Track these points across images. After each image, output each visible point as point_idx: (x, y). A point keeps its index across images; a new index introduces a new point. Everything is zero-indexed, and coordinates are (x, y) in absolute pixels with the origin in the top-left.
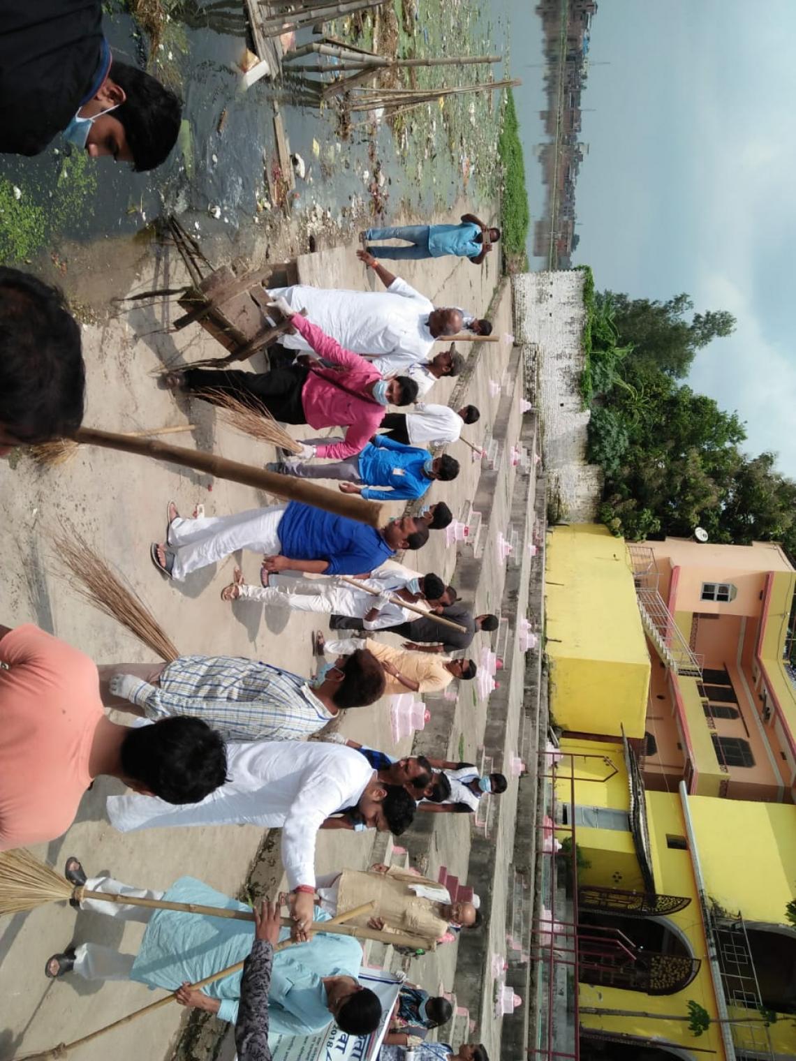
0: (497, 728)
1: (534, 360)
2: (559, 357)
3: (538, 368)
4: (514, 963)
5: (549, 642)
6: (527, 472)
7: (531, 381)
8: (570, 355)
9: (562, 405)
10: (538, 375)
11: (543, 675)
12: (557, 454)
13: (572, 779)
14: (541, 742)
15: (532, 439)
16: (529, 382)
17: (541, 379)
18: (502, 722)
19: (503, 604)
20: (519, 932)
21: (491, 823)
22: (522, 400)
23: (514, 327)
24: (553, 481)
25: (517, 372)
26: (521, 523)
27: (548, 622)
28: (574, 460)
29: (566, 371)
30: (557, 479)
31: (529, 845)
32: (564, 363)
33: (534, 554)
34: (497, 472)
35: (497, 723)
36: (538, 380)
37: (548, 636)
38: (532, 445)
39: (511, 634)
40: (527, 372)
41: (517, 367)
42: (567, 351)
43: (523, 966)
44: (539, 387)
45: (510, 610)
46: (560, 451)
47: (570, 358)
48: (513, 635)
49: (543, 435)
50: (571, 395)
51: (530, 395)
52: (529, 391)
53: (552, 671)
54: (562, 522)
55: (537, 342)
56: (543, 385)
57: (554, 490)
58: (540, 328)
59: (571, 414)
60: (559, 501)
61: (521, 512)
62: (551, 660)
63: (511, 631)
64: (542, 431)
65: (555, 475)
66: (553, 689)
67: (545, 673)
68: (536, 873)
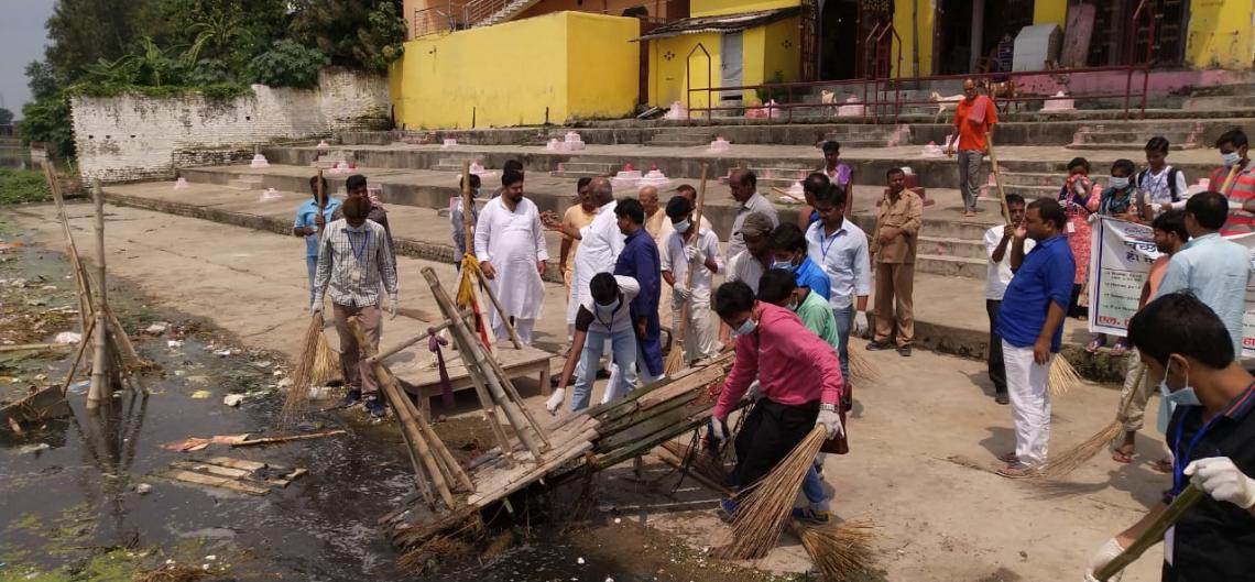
0: (692, 168)
1: (194, 154)
2: (187, 124)
3: (204, 148)
4: (911, 138)
5: (550, 121)
6: (352, 154)
7: (221, 156)
8: (184, 110)
9: (248, 118)
10: (214, 149)
11: (590, 126)
12: (308, 122)
13: (710, 90)
14: (669, 123)
15: (301, 152)
16: (223, 159)
17: (217, 145)
18: (683, 161)
19: (538, 170)
20: (882, 135)
21: (798, 166)
22: (252, 166)
23: (154, 180)
24: (342, 126)
25: (222, 173)
26: (425, 157)
27: (525, 123)
28: (315, 102)
29: (205, 115)
30: (339, 120)
31: (791, 130)
32: (195, 118)
33: (454, 140)
34: (383, 185)
35: (685, 166)
36: (219, 148)
37: (543, 122)
38: (311, 151)
39: (576, 159)
40: (211, 162)
41: (214, 173)
42: (179, 114)
43: (912, 129)
44: (228, 147)
45: (545, 162)
46: (304, 118)
47: (188, 111)
48: (577, 156)
49: (288, 140)
50: (236, 108)
51: (243, 156)
52: (234, 158)
53: (581, 116)
54: (389, 114)
55: (170, 152)
56: (225, 142)
57: (353, 124)
58: (151, 149)
59: (259, 107)
60: (365, 117)
61: (409, 158)
62: (571, 118)
63: (572, 159)
64: (282, 140)
65: (334, 123)
66: (600, 116)
67: (588, 123)
68: (810, 123)
